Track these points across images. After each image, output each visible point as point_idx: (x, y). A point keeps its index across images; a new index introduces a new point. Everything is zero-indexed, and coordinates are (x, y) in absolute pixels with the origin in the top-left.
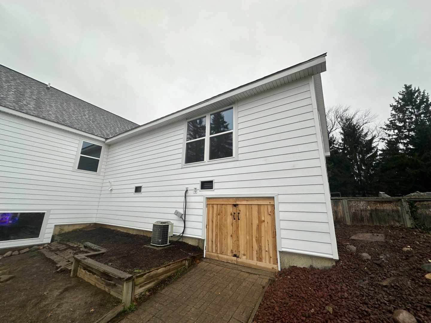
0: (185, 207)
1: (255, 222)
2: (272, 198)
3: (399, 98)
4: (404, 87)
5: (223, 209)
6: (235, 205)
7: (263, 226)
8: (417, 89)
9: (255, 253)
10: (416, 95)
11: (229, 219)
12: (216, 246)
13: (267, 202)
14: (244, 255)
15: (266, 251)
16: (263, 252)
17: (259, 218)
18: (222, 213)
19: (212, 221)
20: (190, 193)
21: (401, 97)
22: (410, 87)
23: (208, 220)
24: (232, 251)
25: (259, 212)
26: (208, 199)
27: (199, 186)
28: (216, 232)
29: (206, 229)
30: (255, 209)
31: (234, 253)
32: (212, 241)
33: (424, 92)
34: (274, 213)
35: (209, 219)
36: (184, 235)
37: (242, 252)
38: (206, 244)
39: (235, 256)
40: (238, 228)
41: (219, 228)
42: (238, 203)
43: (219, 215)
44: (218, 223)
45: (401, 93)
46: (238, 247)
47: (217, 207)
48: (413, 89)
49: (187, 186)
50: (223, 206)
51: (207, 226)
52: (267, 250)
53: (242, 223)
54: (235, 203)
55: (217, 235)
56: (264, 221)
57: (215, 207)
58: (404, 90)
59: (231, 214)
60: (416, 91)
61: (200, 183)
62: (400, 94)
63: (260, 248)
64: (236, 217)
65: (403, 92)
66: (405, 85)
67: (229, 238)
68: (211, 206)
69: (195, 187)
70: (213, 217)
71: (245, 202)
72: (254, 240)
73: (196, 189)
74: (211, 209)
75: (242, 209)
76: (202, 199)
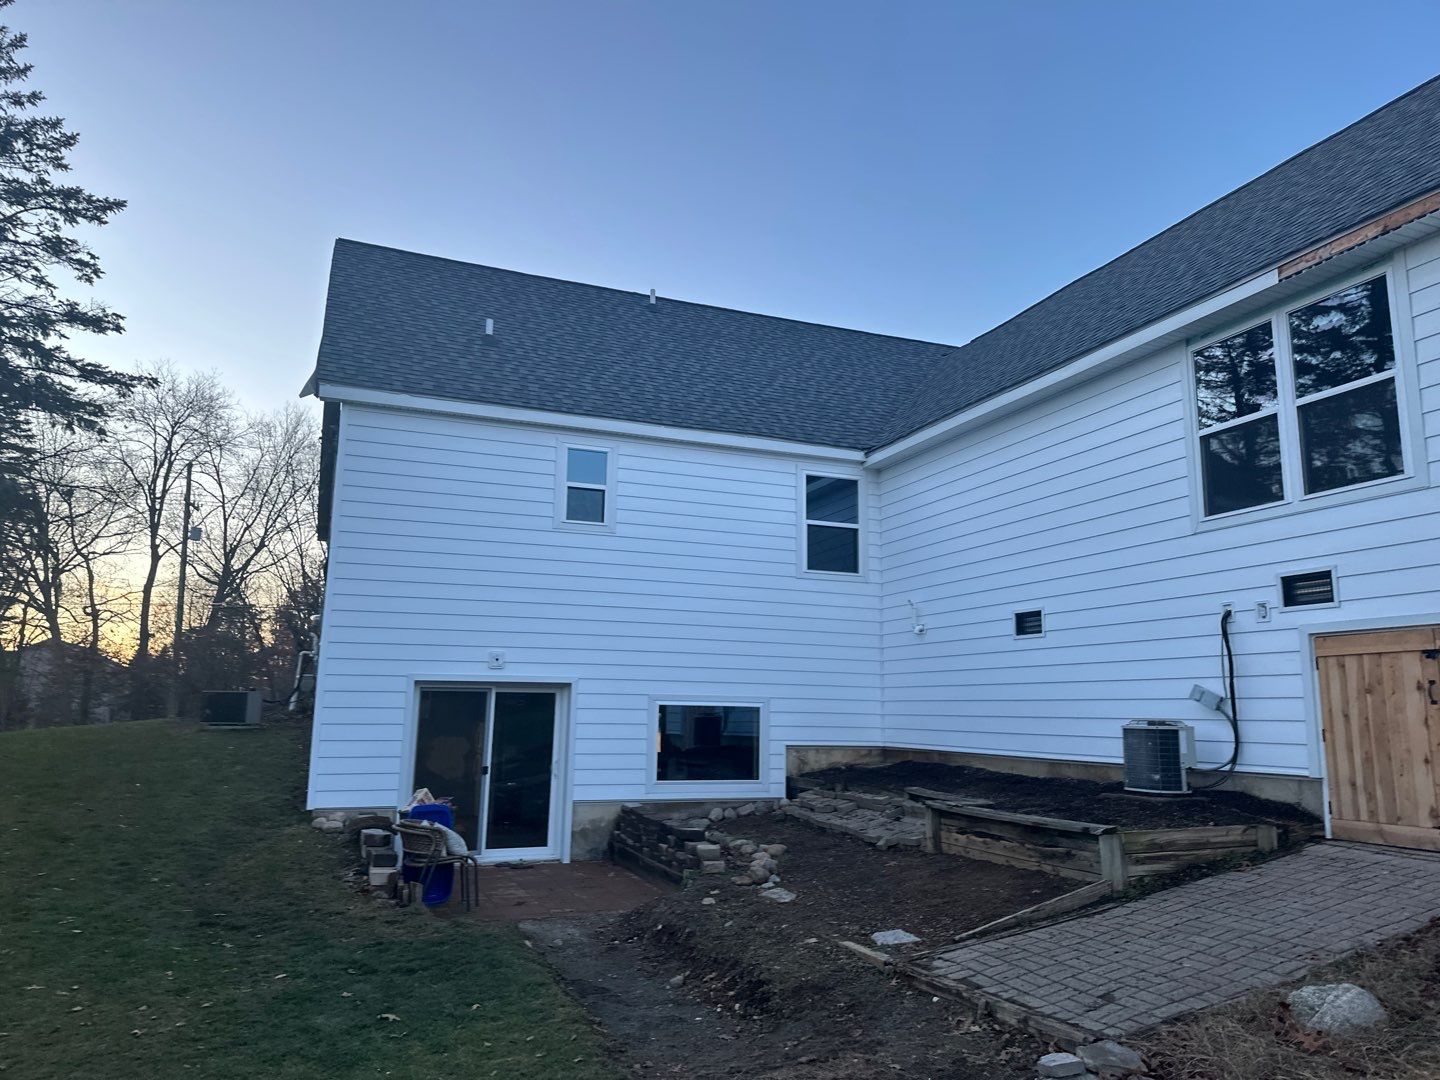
0: (1227, 674)
5: (1386, 670)
6: (1434, 654)
11: (1416, 705)
12: (1371, 797)
18: (1380, 682)
19: (1346, 716)
20: (1241, 622)
23: (1329, 713)
24: (1433, 812)
26: (1320, 638)
27: (1275, 596)
28: (1366, 753)
29: (1322, 744)
32: (1353, 785)
35: (1330, 710)
36: (1238, 768)
38: (1331, 796)
41: (1377, 739)
43: (1369, 691)
44: (1367, 719)
47: (1361, 667)
49: (1226, 599)
50: (1385, 660)
51: (1327, 734)
54: (1429, 648)
55: (1367, 760)
57: (1351, 664)
59: (1420, 687)
61: (1279, 582)
64: (1438, 693)
67: (1420, 769)
68: (1332, 662)
69: (1261, 600)
70: (1346, 702)
73: (1263, 605)
74: (1334, 673)
76: (1295, 641)
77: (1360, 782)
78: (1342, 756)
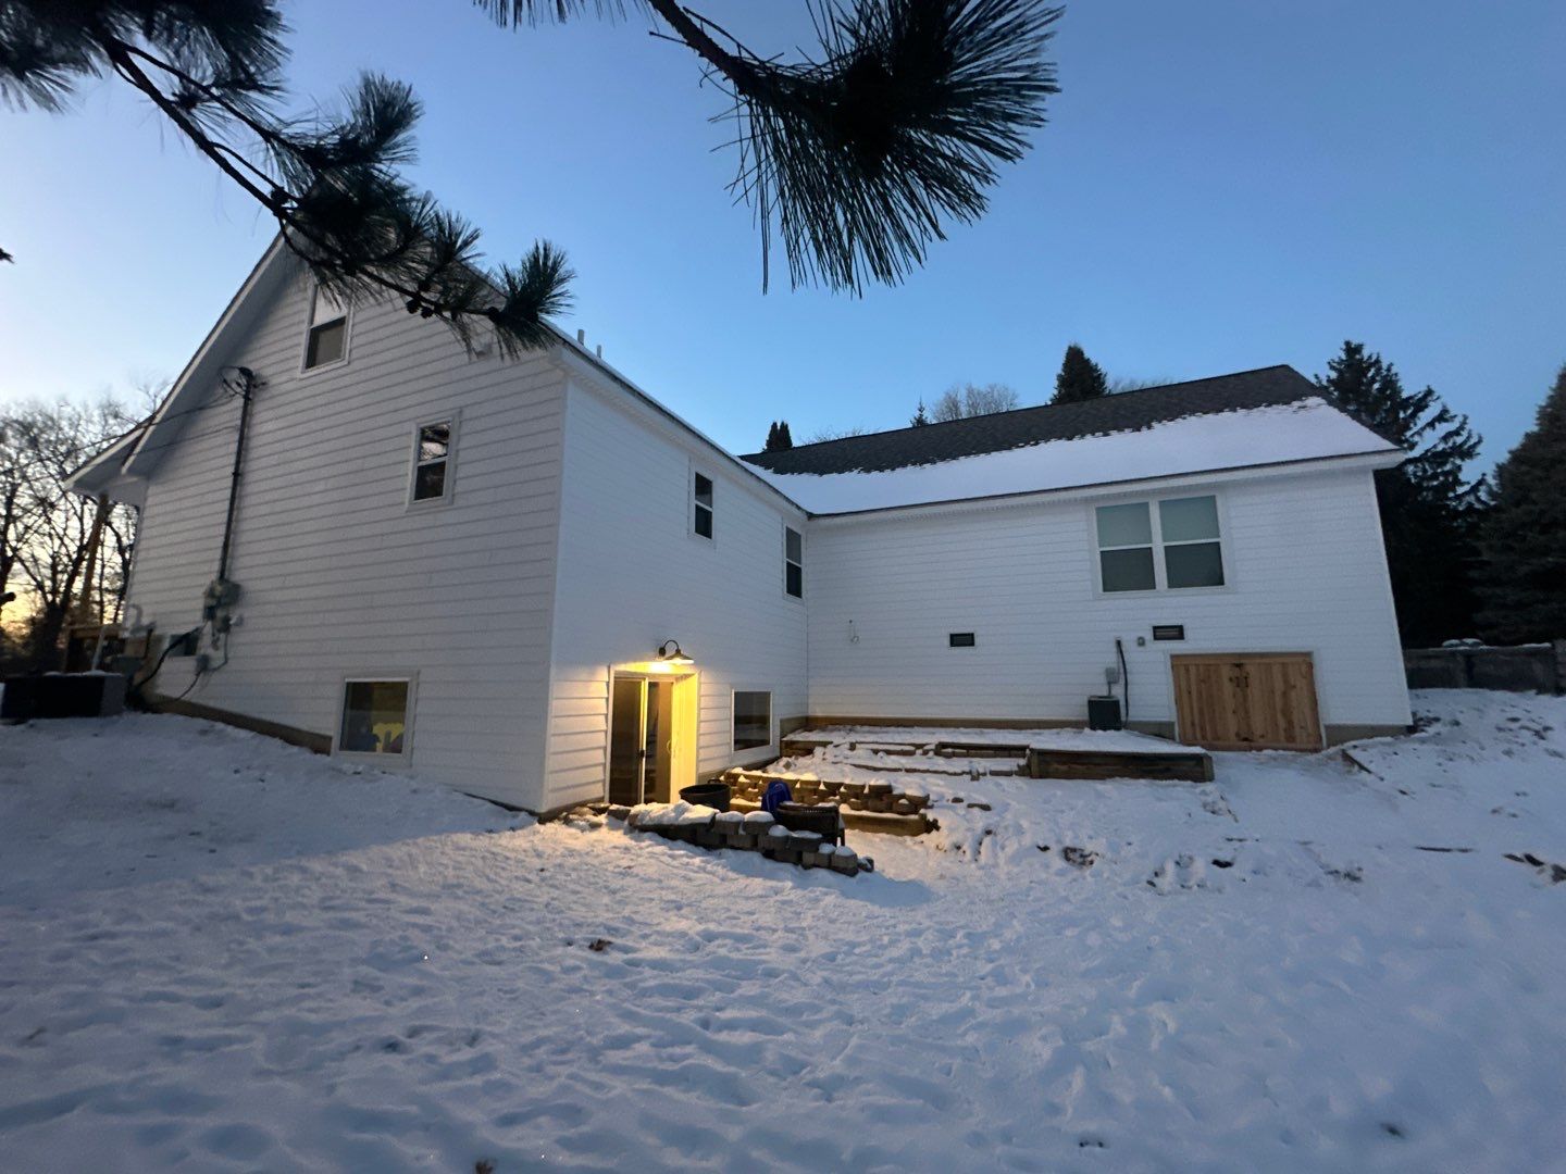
1: (1279, 686)
2: (1308, 654)
3: (1329, 381)
4: (1344, 347)
5: (1212, 672)
6: (1239, 666)
7: (1293, 694)
8: (1374, 358)
9: (1282, 733)
10: (1370, 375)
11: (1228, 688)
12: (1203, 729)
13: (1300, 659)
14: (1262, 736)
15: (1302, 727)
16: (1297, 730)
17: (1286, 681)
18: (1209, 678)
19: (1189, 693)
20: (1130, 647)
21: (1334, 375)
22: (1358, 349)
23: (1179, 692)
24: (1237, 735)
25: (1285, 676)
26: (1174, 657)
27: (1149, 636)
28: (1201, 709)
29: (1176, 705)
30: (1277, 670)
31: (1244, 736)
32: (1193, 724)
33: (1389, 370)
34: (1311, 674)
35: (1180, 690)
36: (1130, 719)
37: (1258, 732)
38: (1178, 730)
39: (1246, 739)
40: (1245, 698)
41: (1207, 702)
42: (1243, 661)
43: (1203, 681)
44: (1201, 694)
45: (1335, 365)
46: (1249, 726)
47: (1198, 670)
48: (1365, 359)
49: (1117, 634)
50: (1211, 668)
51: (1178, 701)
52: (1303, 724)
53: (1255, 691)
54: (1236, 662)
55: (1201, 712)
56: (1294, 687)
57: (1193, 670)
58: (1344, 357)
59: (1231, 680)
60: (1372, 365)
61: (1151, 629)
62: (1332, 368)
63: (1290, 723)
64: (1241, 682)
65: (1338, 363)
66: (1348, 343)
67: (1230, 716)
68: (1182, 668)
69: (1140, 636)
70: (1189, 687)
71: (1258, 661)
72: (1279, 716)
73: (1141, 639)
74: (1183, 673)
75: (1251, 669)
76: (1162, 658)
77: (1197, 721)
78: (1187, 710)
